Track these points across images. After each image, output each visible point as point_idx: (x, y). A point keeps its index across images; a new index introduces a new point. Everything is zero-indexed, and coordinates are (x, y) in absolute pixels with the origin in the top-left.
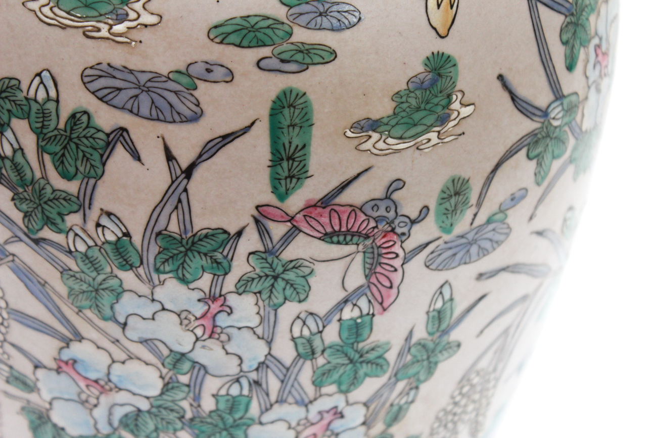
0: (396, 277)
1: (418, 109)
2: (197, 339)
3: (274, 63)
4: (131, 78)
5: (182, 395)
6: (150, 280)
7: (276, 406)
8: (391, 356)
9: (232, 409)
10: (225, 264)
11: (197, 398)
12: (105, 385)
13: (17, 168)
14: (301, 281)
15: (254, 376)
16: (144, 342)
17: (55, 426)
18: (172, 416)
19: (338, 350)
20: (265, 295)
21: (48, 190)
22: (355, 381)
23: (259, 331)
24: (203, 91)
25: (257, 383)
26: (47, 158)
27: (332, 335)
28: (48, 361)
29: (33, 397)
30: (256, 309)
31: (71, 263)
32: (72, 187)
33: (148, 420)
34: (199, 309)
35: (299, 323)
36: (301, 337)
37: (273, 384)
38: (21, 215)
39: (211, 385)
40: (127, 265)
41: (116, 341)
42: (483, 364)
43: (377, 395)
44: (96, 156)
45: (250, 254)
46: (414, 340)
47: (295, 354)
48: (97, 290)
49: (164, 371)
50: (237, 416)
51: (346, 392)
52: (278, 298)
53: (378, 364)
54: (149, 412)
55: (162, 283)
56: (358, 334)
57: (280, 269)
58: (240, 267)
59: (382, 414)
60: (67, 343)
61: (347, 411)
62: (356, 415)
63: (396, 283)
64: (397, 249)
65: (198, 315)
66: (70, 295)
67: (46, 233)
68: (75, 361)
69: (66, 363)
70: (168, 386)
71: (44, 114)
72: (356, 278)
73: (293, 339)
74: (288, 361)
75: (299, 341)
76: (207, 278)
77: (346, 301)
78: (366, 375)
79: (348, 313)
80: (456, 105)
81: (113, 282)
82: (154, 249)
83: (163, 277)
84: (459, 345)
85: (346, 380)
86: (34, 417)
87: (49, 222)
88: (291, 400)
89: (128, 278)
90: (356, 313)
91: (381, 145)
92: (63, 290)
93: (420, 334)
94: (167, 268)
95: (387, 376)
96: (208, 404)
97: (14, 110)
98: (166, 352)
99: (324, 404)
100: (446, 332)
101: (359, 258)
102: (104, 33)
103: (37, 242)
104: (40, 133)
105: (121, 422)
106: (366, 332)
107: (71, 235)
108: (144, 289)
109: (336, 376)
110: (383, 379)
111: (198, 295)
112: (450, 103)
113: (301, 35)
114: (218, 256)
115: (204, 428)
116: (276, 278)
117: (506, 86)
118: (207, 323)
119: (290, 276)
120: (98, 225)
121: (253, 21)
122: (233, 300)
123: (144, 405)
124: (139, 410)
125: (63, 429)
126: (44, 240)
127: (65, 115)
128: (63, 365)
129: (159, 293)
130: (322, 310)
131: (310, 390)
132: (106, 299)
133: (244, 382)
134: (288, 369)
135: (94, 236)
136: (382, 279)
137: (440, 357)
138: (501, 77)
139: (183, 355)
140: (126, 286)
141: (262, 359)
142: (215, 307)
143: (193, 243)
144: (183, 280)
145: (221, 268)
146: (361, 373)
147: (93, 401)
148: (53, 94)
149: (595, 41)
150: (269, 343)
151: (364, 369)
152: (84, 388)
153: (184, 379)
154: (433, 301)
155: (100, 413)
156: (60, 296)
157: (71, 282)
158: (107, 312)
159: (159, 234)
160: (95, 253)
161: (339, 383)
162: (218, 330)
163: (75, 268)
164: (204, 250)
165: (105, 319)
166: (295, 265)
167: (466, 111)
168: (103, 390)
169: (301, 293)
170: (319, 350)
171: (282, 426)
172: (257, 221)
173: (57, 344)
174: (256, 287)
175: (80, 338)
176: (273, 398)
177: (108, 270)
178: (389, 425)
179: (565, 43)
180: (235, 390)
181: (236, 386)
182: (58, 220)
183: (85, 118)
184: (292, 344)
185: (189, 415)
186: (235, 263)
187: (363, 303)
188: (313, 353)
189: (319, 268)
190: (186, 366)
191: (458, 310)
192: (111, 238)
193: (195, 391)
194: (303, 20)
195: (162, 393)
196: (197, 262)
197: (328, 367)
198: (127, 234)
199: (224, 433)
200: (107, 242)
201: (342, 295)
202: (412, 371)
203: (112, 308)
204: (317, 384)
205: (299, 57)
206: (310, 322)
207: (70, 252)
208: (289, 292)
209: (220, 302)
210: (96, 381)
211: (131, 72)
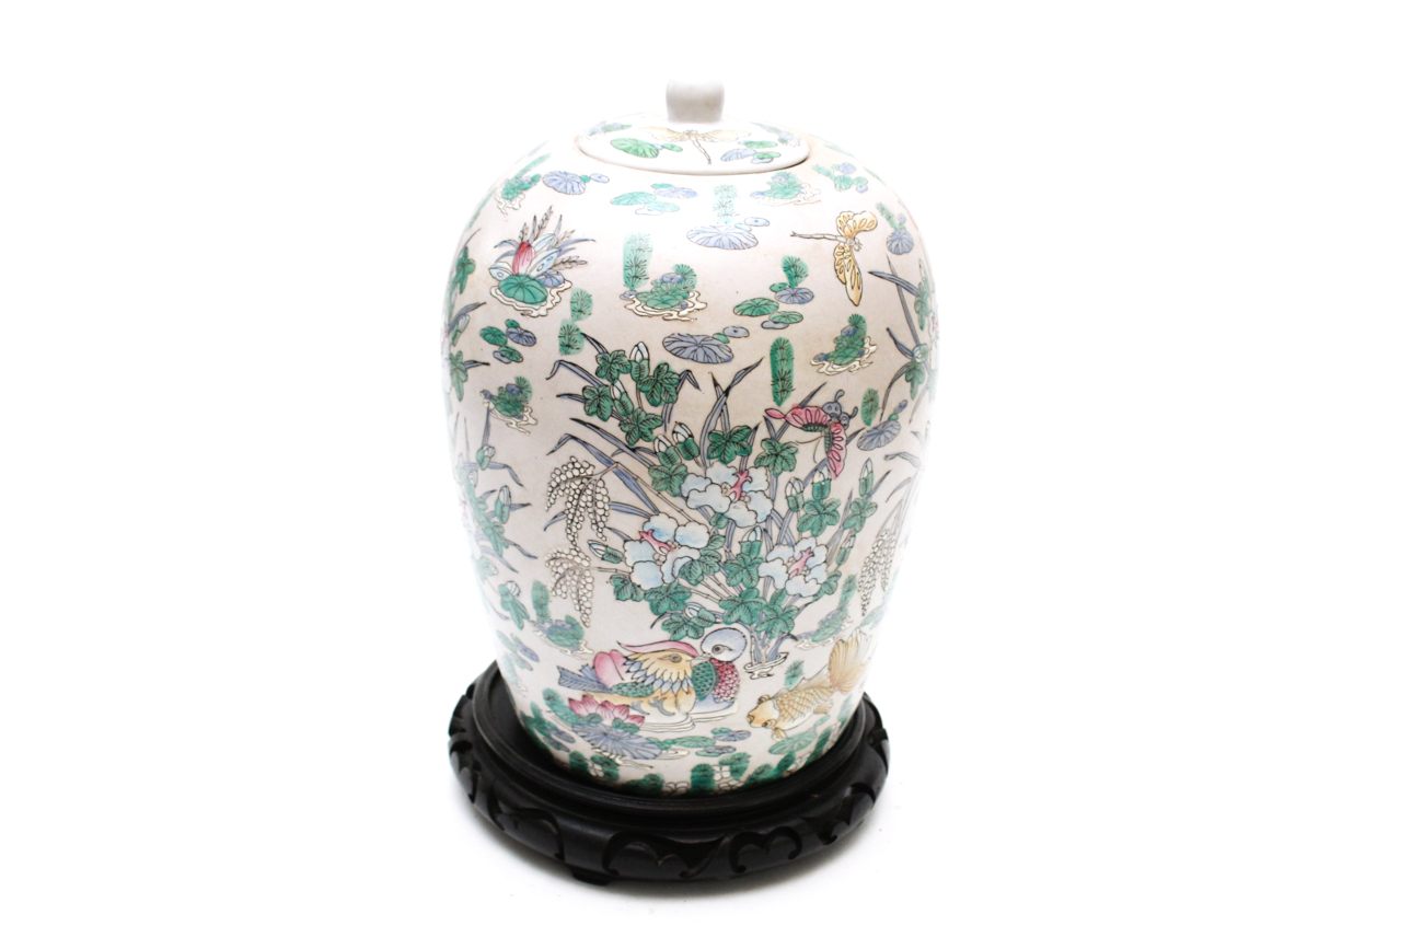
0: (842, 453)
1: (848, 347)
2: (731, 502)
3: (771, 324)
4: (692, 340)
5: (720, 544)
6: (704, 464)
7: (776, 547)
8: (841, 510)
9: (750, 552)
10: (748, 448)
11: (729, 546)
12: (673, 544)
13: (623, 404)
14: (791, 456)
15: (763, 525)
16: (698, 508)
17: (633, 585)
18: (713, 561)
19: (812, 504)
20: (771, 468)
21: (643, 415)
22: (821, 528)
23: (767, 493)
24: (733, 344)
25: (765, 530)
26: (642, 395)
27: (808, 494)
28: (636, 536)
29: (621, 566)
30: (765, 478)
31: (656, 461)
32: (658, 411)
33: (698, 567)
34: (733, 481)
35: (790, 485)
37: (775, 531)
38: (624, 434)
39: (739, 534)
40: (691, 456)
41: (681, 511)
42: (889, 526)
43: (833, 539)
44: (673, 389)
45: (763, 440)
46: (853, 499)
47: (787, 508)
48: (671, 476)
49: (710, 527)
50: (753, 557)
51: (815, 536)
52: (778, 469)
53: (833, 515)
54: (698, 560)
55: (711, 465)
56: (822, 493)
57: (779, 449)
58: (758, 449)
59: (836, 554)
60: (648, 517)
61: (816, 551)
62: (821, 554)
63: (842, 458)
64: (842, 435)
65: (732, 484)
66: (653, 483)
67: (641, 443)
68: (653, 531)
69: (647, 533)
70: (712, 539)
71: (640, 369)
72: (821, 455)
73: (787, 497)
74: (783, 515)
75: (790, 499)
76: (738, 458)
77: (816, 470)
78: (828, 524)
79: (818, 478)
80: (867, 345)
81: (682, 469)
82: (707, 443)
83: (712, 461)
84: (876, 507)
85: (816, 527)
86: (618, 582)
87: (643, 436)
88: (785, 543)
89: (691, 465)
90: (821, 478)
91: (830, 369)
92: (648, 480)
93: (856, 495)
94: (715, 455)
95: (838, 525)
96: (736, 549)
97: (622, 369)
98: (712, 513)
99: (803, 545)
100: (869, 495)
101: (822, 440)
102: (675, 316)
103: (634, 450)
104: (638, 381)
105: (680, 571)
106: (826, 492)
107: (657, 441)
108: (700, 471)
109: (810, 524)
110: (835, 528)
111: (733, 471)
112: (864, 344)
113: (784, 307)
114: (744, 443)
115: (732, 569)
116: (777, 455)
117: (891, 335)
118: (737, 490)
119: (785, 454)
120: (674, 432)
121: (757, 301)
122: (753, 472)
123: (696, 555)
124: (693, 560)
125: (639, 586)
126: (639, 448)
127: (653, 367)
128: (644, 535)
129: (710, 473)
130: (802, 477)
131: (795, 533)
132: (677, 480)
133: (758, 530)
134: (783, 519)
135: (671, 439)
136: (836, 455)
137: (867, 515)
138: (888, 329)
139: (722, 514)
140: (689, 471)
141: (768, 513)
142: (742, 478)
143: (730, 437)
144: (724, 462)
145: (746, 452)
146: (825, 521)
147: (662, 559)
148: (646, 355)
149: (931, 315)
150: (773, 501)
151: (826, 519)
152: (658, 550)
153: (722, 532)
154: (862, 472)
155: (666, 568)
156: (646, 485)
157: (655, 474)
158: (677, 490)
159: (710, 433)
160: (671, 451)
161: (812, 529)
162: (744, 494)
163: (657, 463)
164: (736, 440)
165: (675, 496)
166: (787, 446)
167: (872, 349)
168: (670, 549)
169: (790, 464)
170: (801, 505)
171: (779, 562)
172: (766, 419)
173: (643, 520)
174: (765, 463)
175: (657, 512)
176: (775, 541)
177: (679, 461)
178: (839, 565)
179: (918, 312)
180: (752, 538)
181: (753, 533)
182: (649, 433)
183: (665, 367)
184: (785, 501)
185: (724, 559)
186: (754, 448)
187: (825, 471)
188: (798, 507)
189: (801, 447)
190: (724, 522)
191: (877, 477)
192: (681, 439)
193: (728, 538)
194: (784, 299)
195: (708, 544)
196: (733, 448)
197: (806, 517)
198: (691, 436)
199: (745, 571)
200: (680, 443)
201: (813, 466)
202: (852, 522)
203: (680, 487)
204: (800, 530)
205: (783, 320)
206: (796, 485)
207: (656, 453)
208: (784, 464)
209: (745, 475)
210: (666, 543)
211: (692, 337)
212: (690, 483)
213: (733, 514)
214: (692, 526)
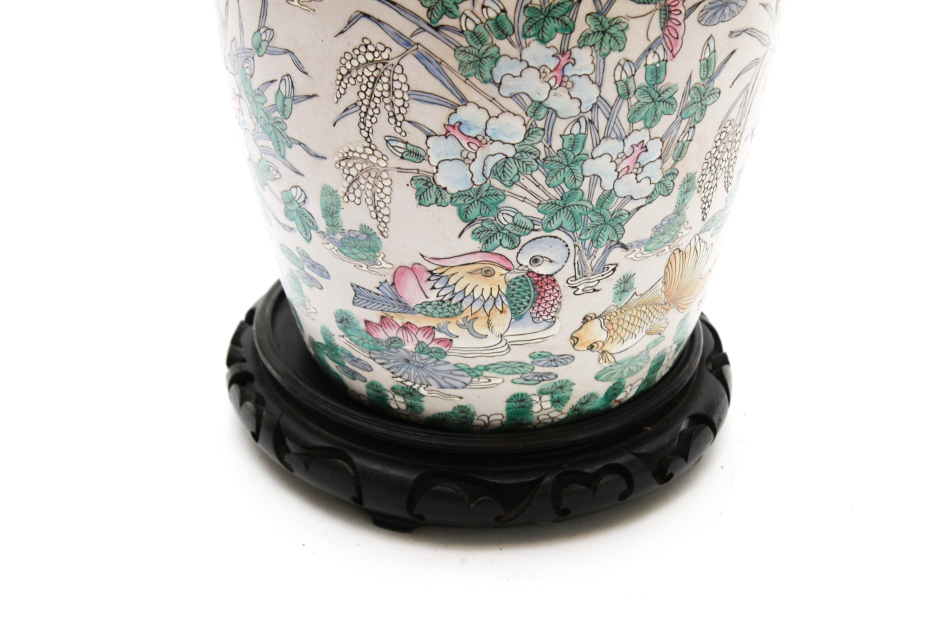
0: (680, 30)
2: (551, 88)
5: (539, 138)
6: (520, 44)
7: (603, 141)
8: (678, 97)
9: (573, 147)
10: (571, 25)
11: (549, 140)
12: (482, 140)
14: (620, 34)
15: (589, 116)
16: (513, 96)
17: (438, 187)
18: (531, 158)
19: (645, 90)
20: (597, 47)
22: (655, 119)
23: (593, 77)
25: (591, 121)
27: (640, 78)
28: (439, 129)
29: (423, 166)
30: (591, 60)
31: (462, 41)
33: (513, 166)
34: (553, 63)
35: (619, 68)
36: (621, 80)
37: (602, 122)
38: (426, 10)
39: (560, 126)
40: (503, 34)
41: (493, 100)
42: (733, 115)
43: (669, 131)
45: (588, 15)
46: (692, 84)
47: (617, 95)
48: (481, 59)
49: (527, 119)
50: (576, 153)
51: (649, 128)
52: (605, 51)
53: (670, 102)
54: (513, 158)
55: (528, 45)
56: (657, 77)
57: (607, 25)
58: (581, 26)
59: (672, 149)
60: (455, 108)
61: (650, 145)
62: (655, 148)
63: (681, 34)
64: (680, 7)
65: (552, 68)
66: (460, 67)
67: (445, 21)
68: (461, 123)
69: (454, 127)
70: (529, 132)
72: (656, 32)
73: (616, 82)
74: (612, 102)
75: (619, 84)
76: (559, 36)
77: (649, 49)
78: (663, 113)
79: (652, 59)
81: (493, 51)
82: (523, 19)
83: (528, 40)
84: (719, 93)
85: (650, 116)
86: (421, 185)
87: (447, 11)
88: (613, 135)
89: (504, 45)
90: (656, 59)
92: (454, 63)
93: (696, 79)
94: (532, 33)
95: (676, 114)
96: (557, 144)
98: (528, 102)
99: (635, 139)
100: (711, 79)
101: (657, 14)
103: (437, 29)
105: (492, 171)
106: (662, 75)
107: (464, 17)
108: (514, 52)
109: (643, 114)
110: (673, 118)
111: (553, 51)
114: (566, 19)
115: (553, 167)
116: (604, 33)
118: (558, 74)
119: (613, 30)
120: (483, 7)
122: (576, 53)
123: (510, 152)
124: (507, 157)
125: (445, 189)
126: (443, 26)
128: (450, 129)
129: (527, 54)
130: (634, 58)
131: (626, 125)
132: (488, 63)
133: (582, 121)
134: (612, 108)
135: (480, 16)
136: (672, 31)
137: (709, 102)
139: (541, 103)
140: (502, 52)
141: (595, 101)
142: (564, 60)
143: (550, 11)
144: (543, 41)
145: (568, 29)
146: (659, 111)
147: (472, 156)
150: (600, 87)
151: (662, 107)
152: (466, 146)
153: (541, 124)
154: (703, 52)
155: (476, 167)
156: (452, 70)
157: (461, 57)
158: (488, 76)
159: (526, 7)
160: (481, 29)
161: (645, 120)
162: (566, 79)
163: (465, 44)
164: (556, 15)
165: (485, 82)
166: (616, 22)
168: (481, 145)
169: (620, 43)
170: (632, 91)
171: (607, 158)
173: (448, 111)
174: (591, 41)
175: (465, 101)
176: (601, 135)
177: (490, 41)
178: (677, 161)
180: (576, 130)
181: (577, 125)
182: (454, 9)
184: (615, 86)
185: (542, 156)
186: (577, 24)
187: (660, 51)
188: (629, 94)
189: (632, 23)
190: (543, 112)
191: (720, 59)
192: (492, 14)
193: (547, 132)
195: (525, 139)
196: (552, 25)
197: (638, 105)
198: (504, 11)
199: (567, 169)
200: (490, 19)
201: (647, 44)
202: (691, 111)
203: (491, 72)
204: (631, 121)
206: (627, 68)
207: (462, 32)
208: (613, 43)
209: (567, 56)
210: (476, 138)
212: (503, 67)
213: (554, 103)
214: (506, 118)
